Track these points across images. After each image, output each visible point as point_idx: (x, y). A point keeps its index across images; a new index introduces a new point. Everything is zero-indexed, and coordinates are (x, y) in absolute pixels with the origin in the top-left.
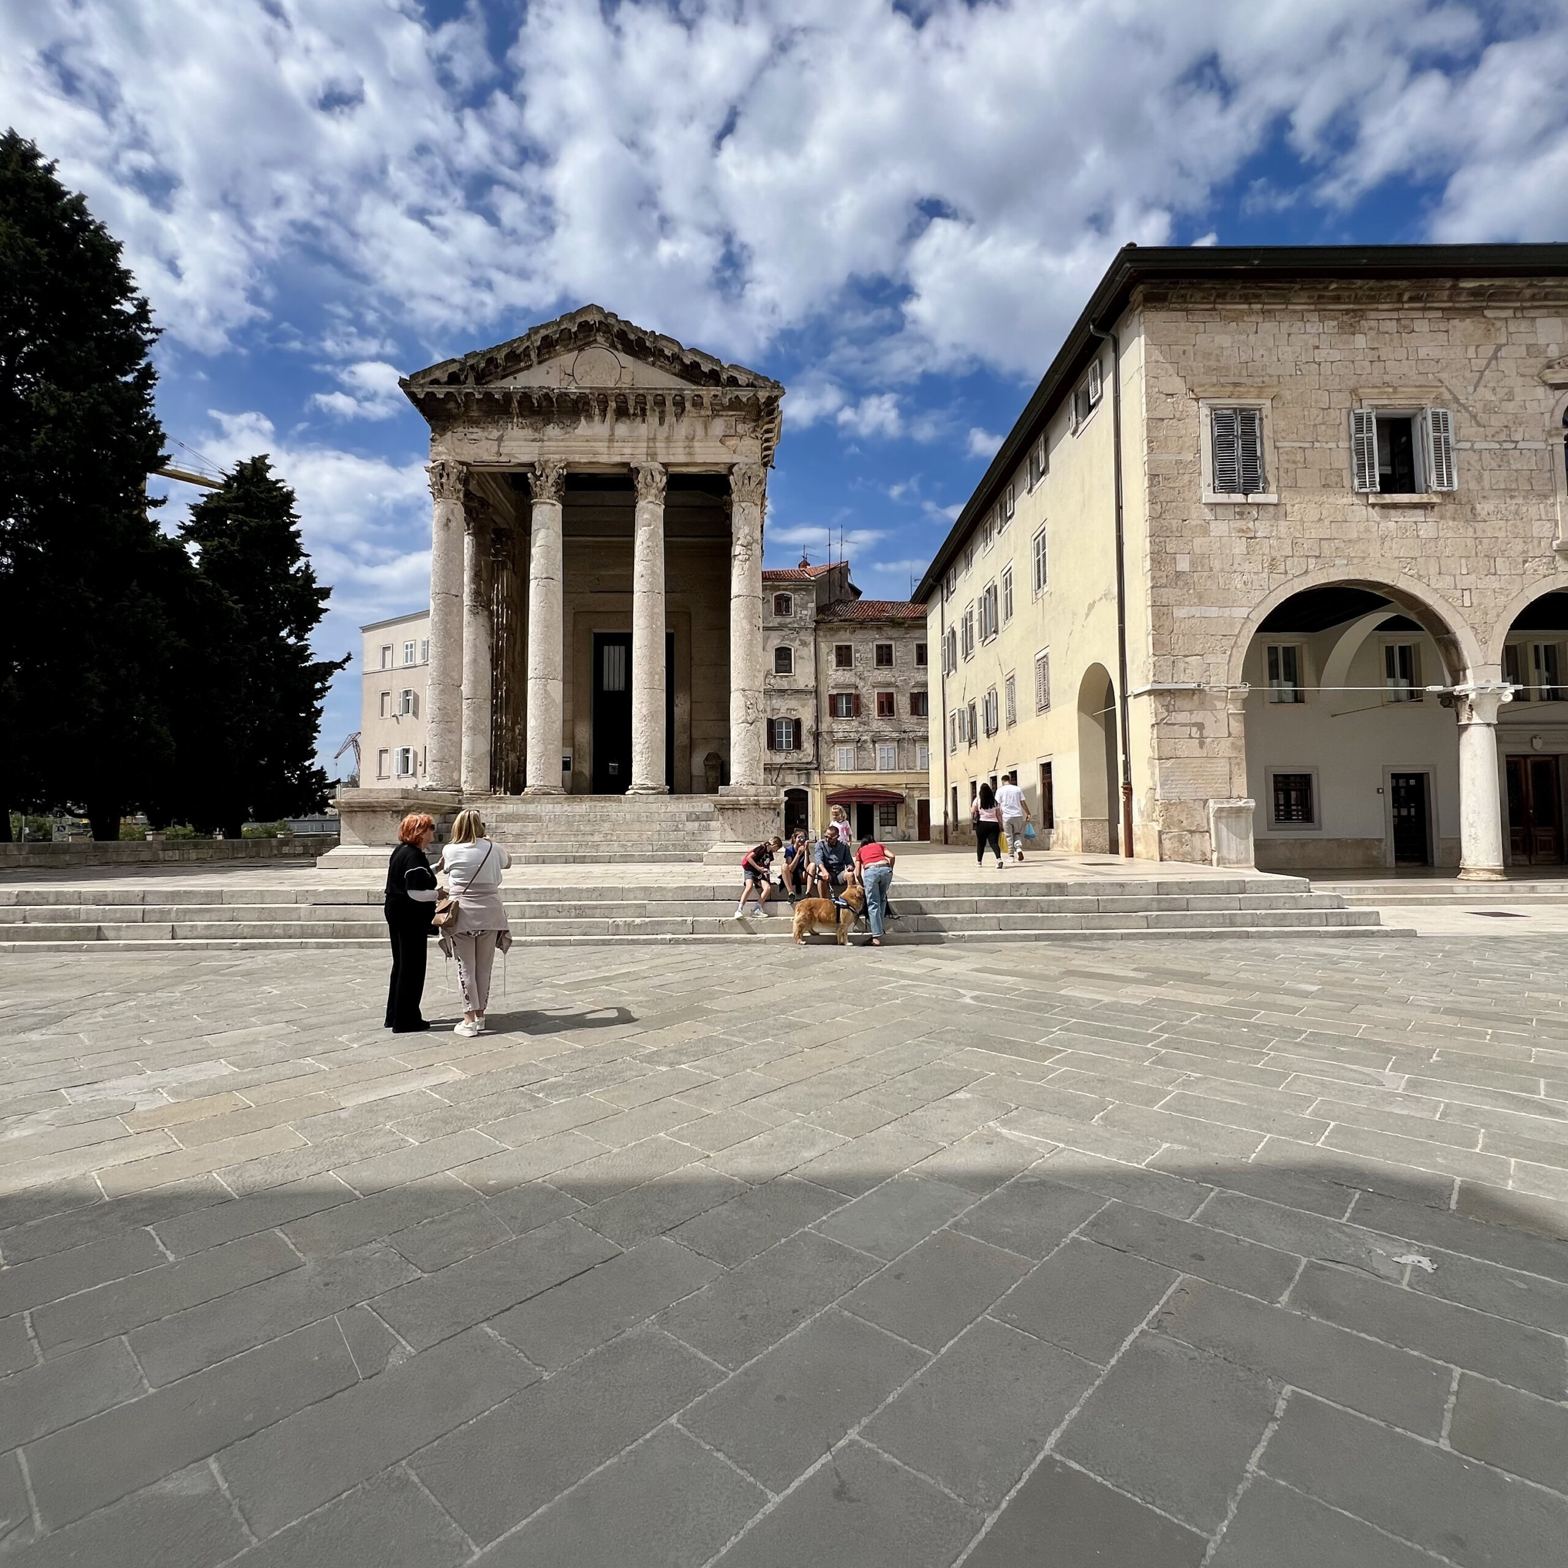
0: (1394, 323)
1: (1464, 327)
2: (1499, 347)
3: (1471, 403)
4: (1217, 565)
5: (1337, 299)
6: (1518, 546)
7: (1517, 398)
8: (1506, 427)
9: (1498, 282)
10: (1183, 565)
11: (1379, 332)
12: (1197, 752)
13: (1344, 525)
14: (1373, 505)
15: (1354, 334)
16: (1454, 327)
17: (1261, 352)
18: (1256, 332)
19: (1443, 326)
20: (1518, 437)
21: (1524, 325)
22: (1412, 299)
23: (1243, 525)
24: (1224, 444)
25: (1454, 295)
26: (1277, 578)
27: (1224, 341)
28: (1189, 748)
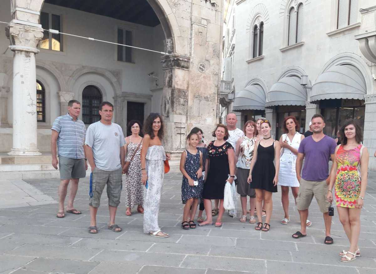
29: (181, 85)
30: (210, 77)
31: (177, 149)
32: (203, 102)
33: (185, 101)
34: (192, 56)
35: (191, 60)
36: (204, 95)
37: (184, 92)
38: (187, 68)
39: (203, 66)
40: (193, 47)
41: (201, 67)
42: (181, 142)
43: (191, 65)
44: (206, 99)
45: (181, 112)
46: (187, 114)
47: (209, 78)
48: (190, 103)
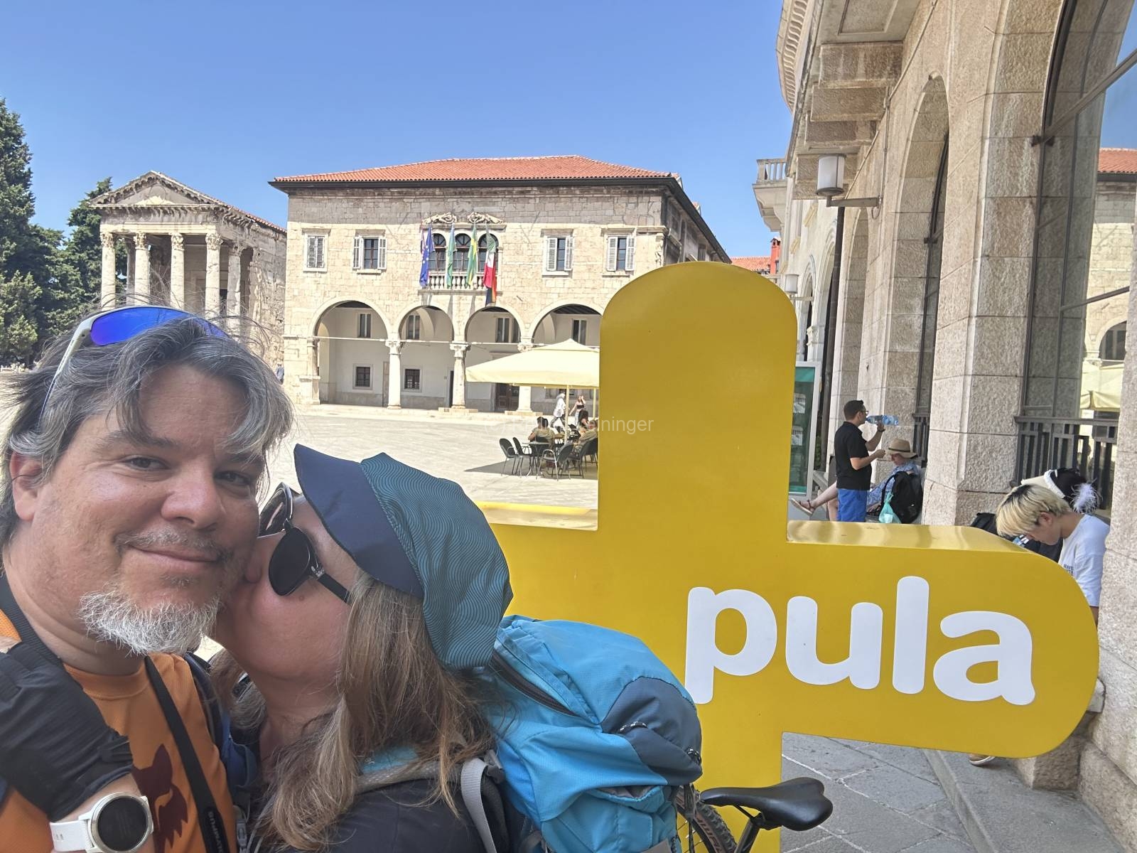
1: (396, 205)
2: (408, 213)
3: (395, 235)
4: (307, 293)
5: (353, 195)
6: (407, 290)
7: (412, 233)
8: (407, 245)
9: (404, 190)
10: (296, 293)
11: (367, 208)
12: (297, 359)
13: (349, 280)
14: (359, 274)
15: (358, 207)
16: (393, 205)
19: (389, 205)
20: (411, 248)
21: (417, 205)
22: (378, 195)
23: (316, 279)
24: (311, 249)
25: (392, 194)
26: (326, 299)
27: (314, 210)
28: (294, 357)
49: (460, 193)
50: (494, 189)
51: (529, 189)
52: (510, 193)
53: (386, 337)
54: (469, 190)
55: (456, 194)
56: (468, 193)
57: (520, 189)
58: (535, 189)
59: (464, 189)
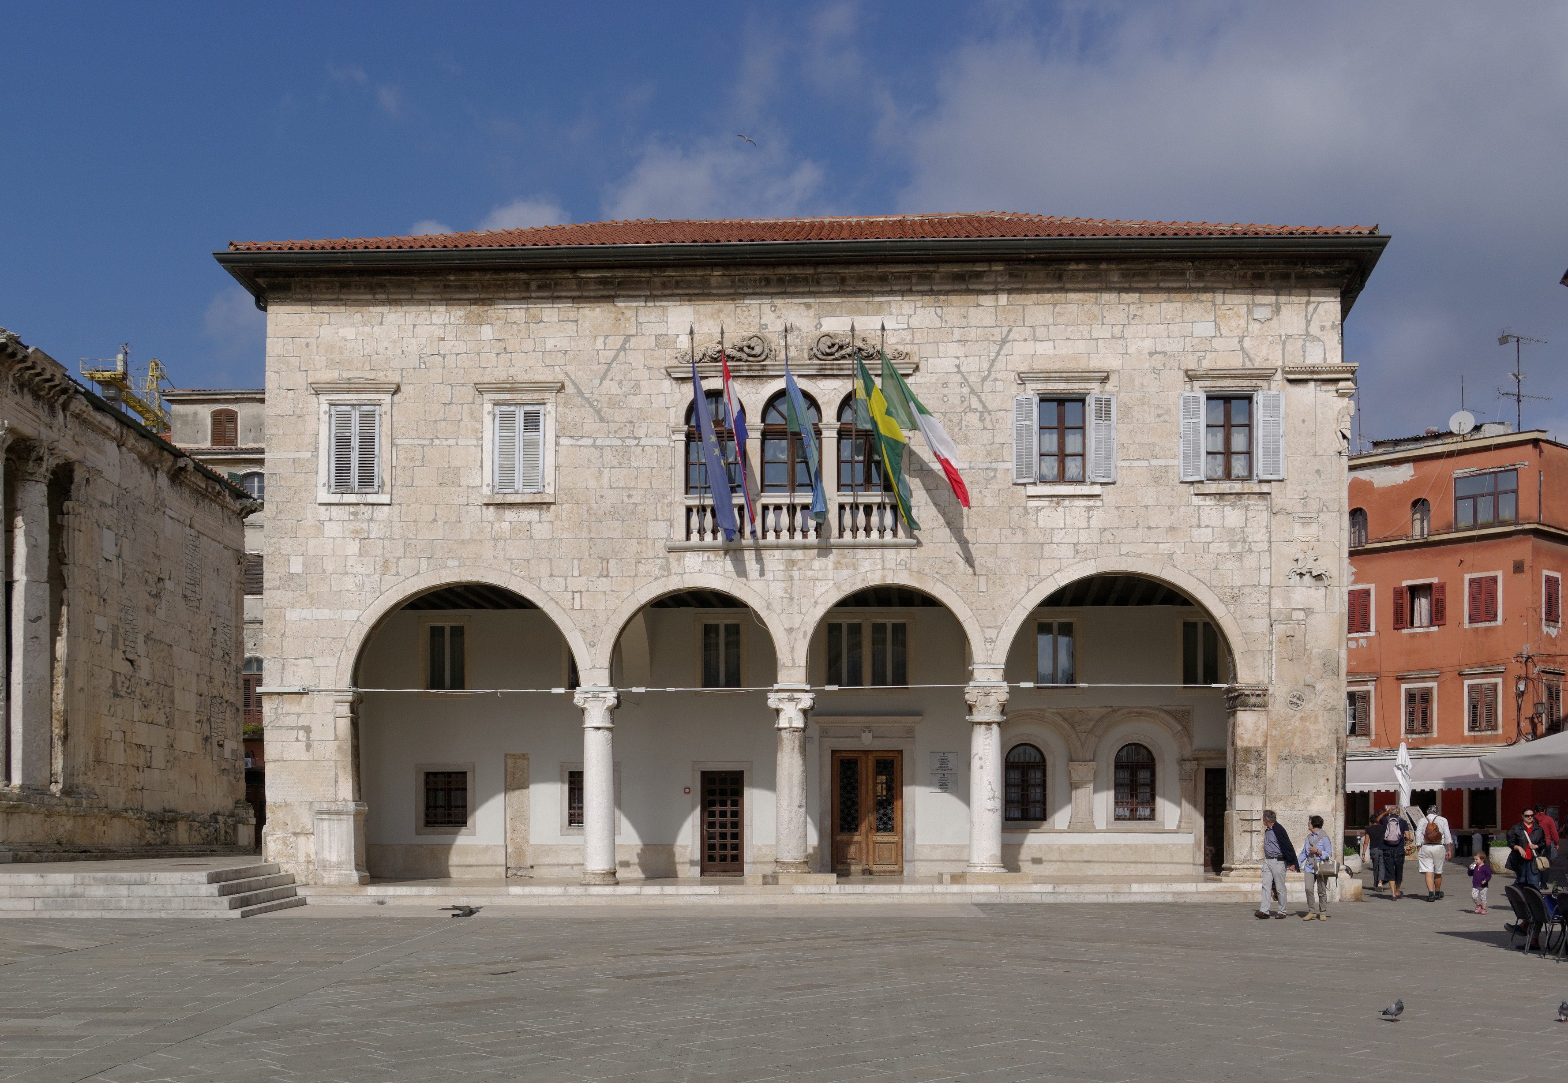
0: (523, 311)
1: (593, 315)
2: (627, 338)
3: (595, 397)
4: (330, 567)
5: (464, 288)
6: (632, 547)
7: (645, 391)
8: (630, 422)
9: (619, 273)
10: (296, 567)
11: (506, 323)
12: (304, 756)
13: (459, 525)
14: (488, 506)
15: (481, 325)
16: (584, 316)
17: (385, 344)
18: (381, 323)
19: (573, 315)
20: (641, 432)
21: (655, 315)
22: (540, 288)
23: (357, 525)
24: (342, 443)
25: (582, 284)
26: (389, 579)
27: (348, 332)
28: (296, 751)
29: (1250, 741)
30: (1316, 717)
31: (1245, 861)
32: (1300, 766)
33: (1260, 769)
34: (1274, 682)
35: (1271, 691)
36: (1302, 752)
37: (1257, 751)
38: (1264, 705)
39: (1298, 699)
40: (1274, 666)
41: (1294, 700)
42: (1251, 847)
43: (1271, 701)
44: (1310, 760)
45: (1250, 789)
46: (1265, 792)
47: (1313, 719)
48: (1270, 770)
49: (781, 281)
50: (882, 269)
51: (979, 268)
52: (925, 278)
53: (574, 683)
54: (810, 271)
55: (768, 282)
56: (805, 281)
57: (956, 269)
58: (999, 268)
59: (795, 271)
